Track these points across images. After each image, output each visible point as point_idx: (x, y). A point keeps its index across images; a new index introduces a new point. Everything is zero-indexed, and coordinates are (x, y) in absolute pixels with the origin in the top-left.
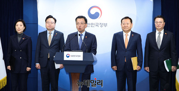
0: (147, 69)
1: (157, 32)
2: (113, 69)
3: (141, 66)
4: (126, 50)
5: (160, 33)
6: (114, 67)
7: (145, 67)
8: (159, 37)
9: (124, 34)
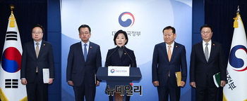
0: (193, 84)
1: (204, 43)
2: (154, 84)
3: (185, 81)
4: (169, 64)
5: (207, 44)
6: (156, 82)
7: (191, 81)
8: (207, 48)
9: (167, 45)
